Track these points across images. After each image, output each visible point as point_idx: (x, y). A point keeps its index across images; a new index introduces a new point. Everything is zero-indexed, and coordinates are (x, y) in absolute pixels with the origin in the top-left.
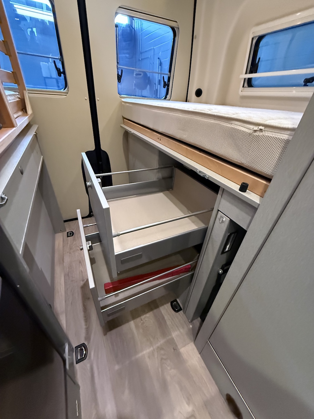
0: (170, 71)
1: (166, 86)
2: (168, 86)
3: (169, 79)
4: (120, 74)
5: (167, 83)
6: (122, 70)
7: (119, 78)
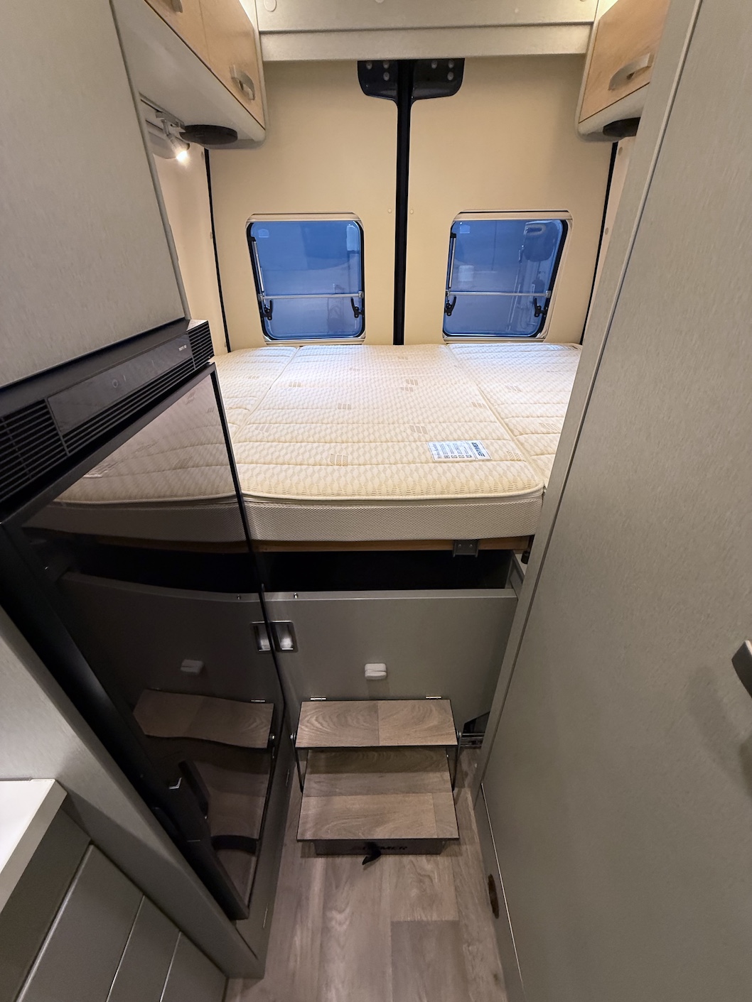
0: (551, 289)
1: (541, 315)
2: (545, 313)
3: (548, 301)
4: (451, 302)
5: (542, 309)
6: (455, 298)
7: (449, 309)
